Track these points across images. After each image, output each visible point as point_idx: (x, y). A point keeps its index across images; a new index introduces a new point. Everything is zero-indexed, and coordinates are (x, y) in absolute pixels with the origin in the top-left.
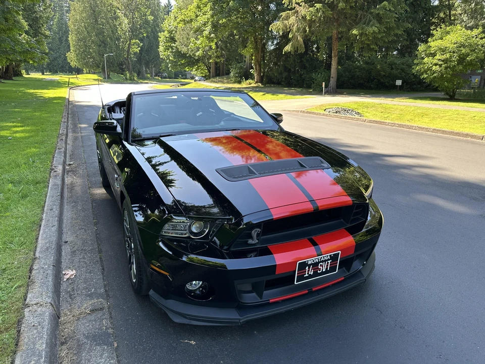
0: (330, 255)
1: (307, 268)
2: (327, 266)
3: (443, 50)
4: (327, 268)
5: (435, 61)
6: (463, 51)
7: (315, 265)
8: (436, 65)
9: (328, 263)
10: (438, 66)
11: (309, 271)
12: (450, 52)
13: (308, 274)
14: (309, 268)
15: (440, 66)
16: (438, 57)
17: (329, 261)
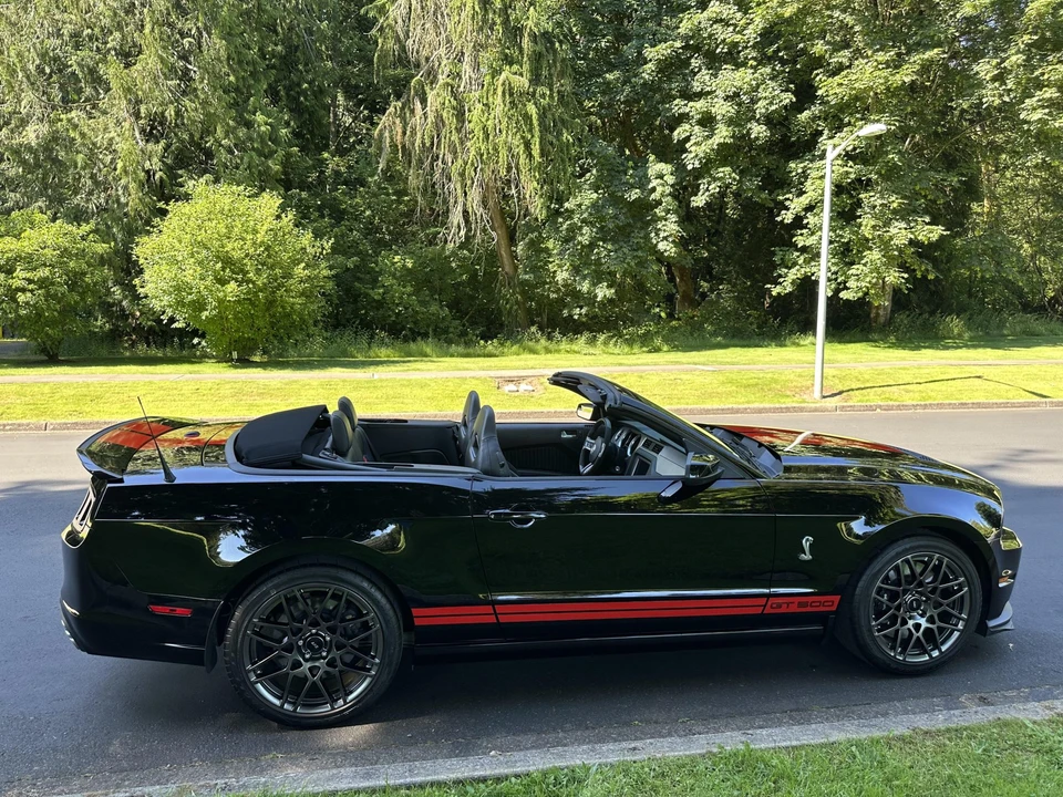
3: (30, 261)
5: (16, 283)
6: (72, 264)
8: (23, 290)
10: (29, 295)
12: (45, 265)
15: (32, 291)
16: (20, 273)
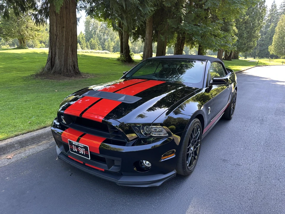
0: (83, 145)
1: (73, 146)
2: (83, 151)
4: (83, 153)
7: (77, 147)
9: (83, 150)
11: (74, 148)
13: (75, 150)
14: (74, 147)
17: (84, 149)
